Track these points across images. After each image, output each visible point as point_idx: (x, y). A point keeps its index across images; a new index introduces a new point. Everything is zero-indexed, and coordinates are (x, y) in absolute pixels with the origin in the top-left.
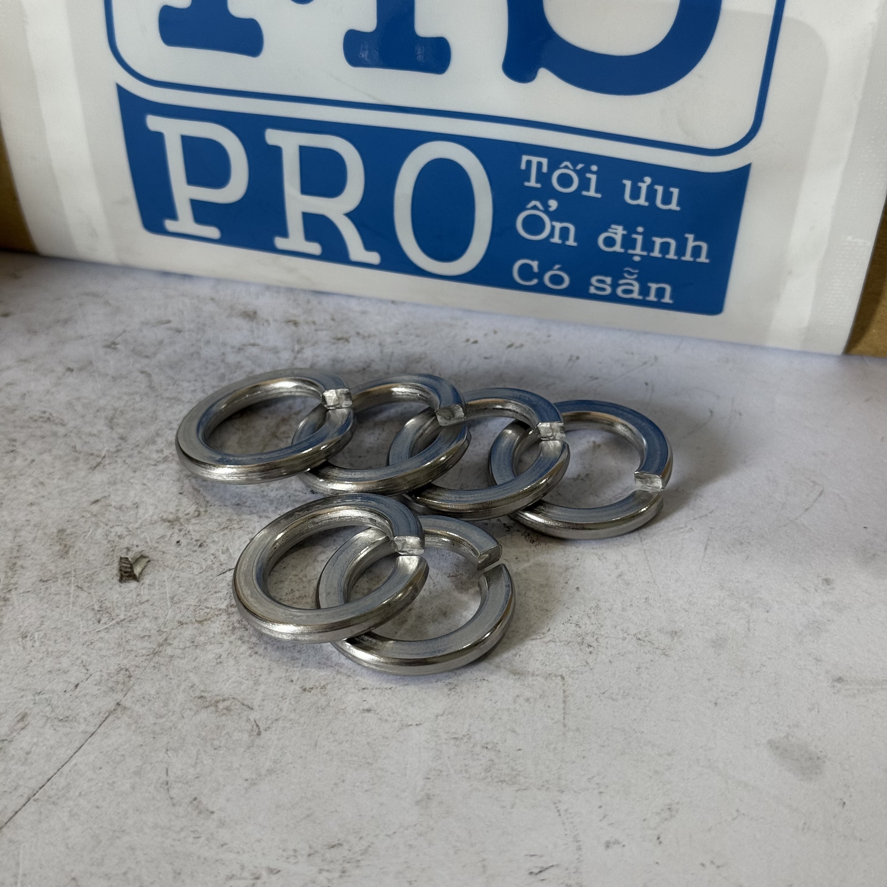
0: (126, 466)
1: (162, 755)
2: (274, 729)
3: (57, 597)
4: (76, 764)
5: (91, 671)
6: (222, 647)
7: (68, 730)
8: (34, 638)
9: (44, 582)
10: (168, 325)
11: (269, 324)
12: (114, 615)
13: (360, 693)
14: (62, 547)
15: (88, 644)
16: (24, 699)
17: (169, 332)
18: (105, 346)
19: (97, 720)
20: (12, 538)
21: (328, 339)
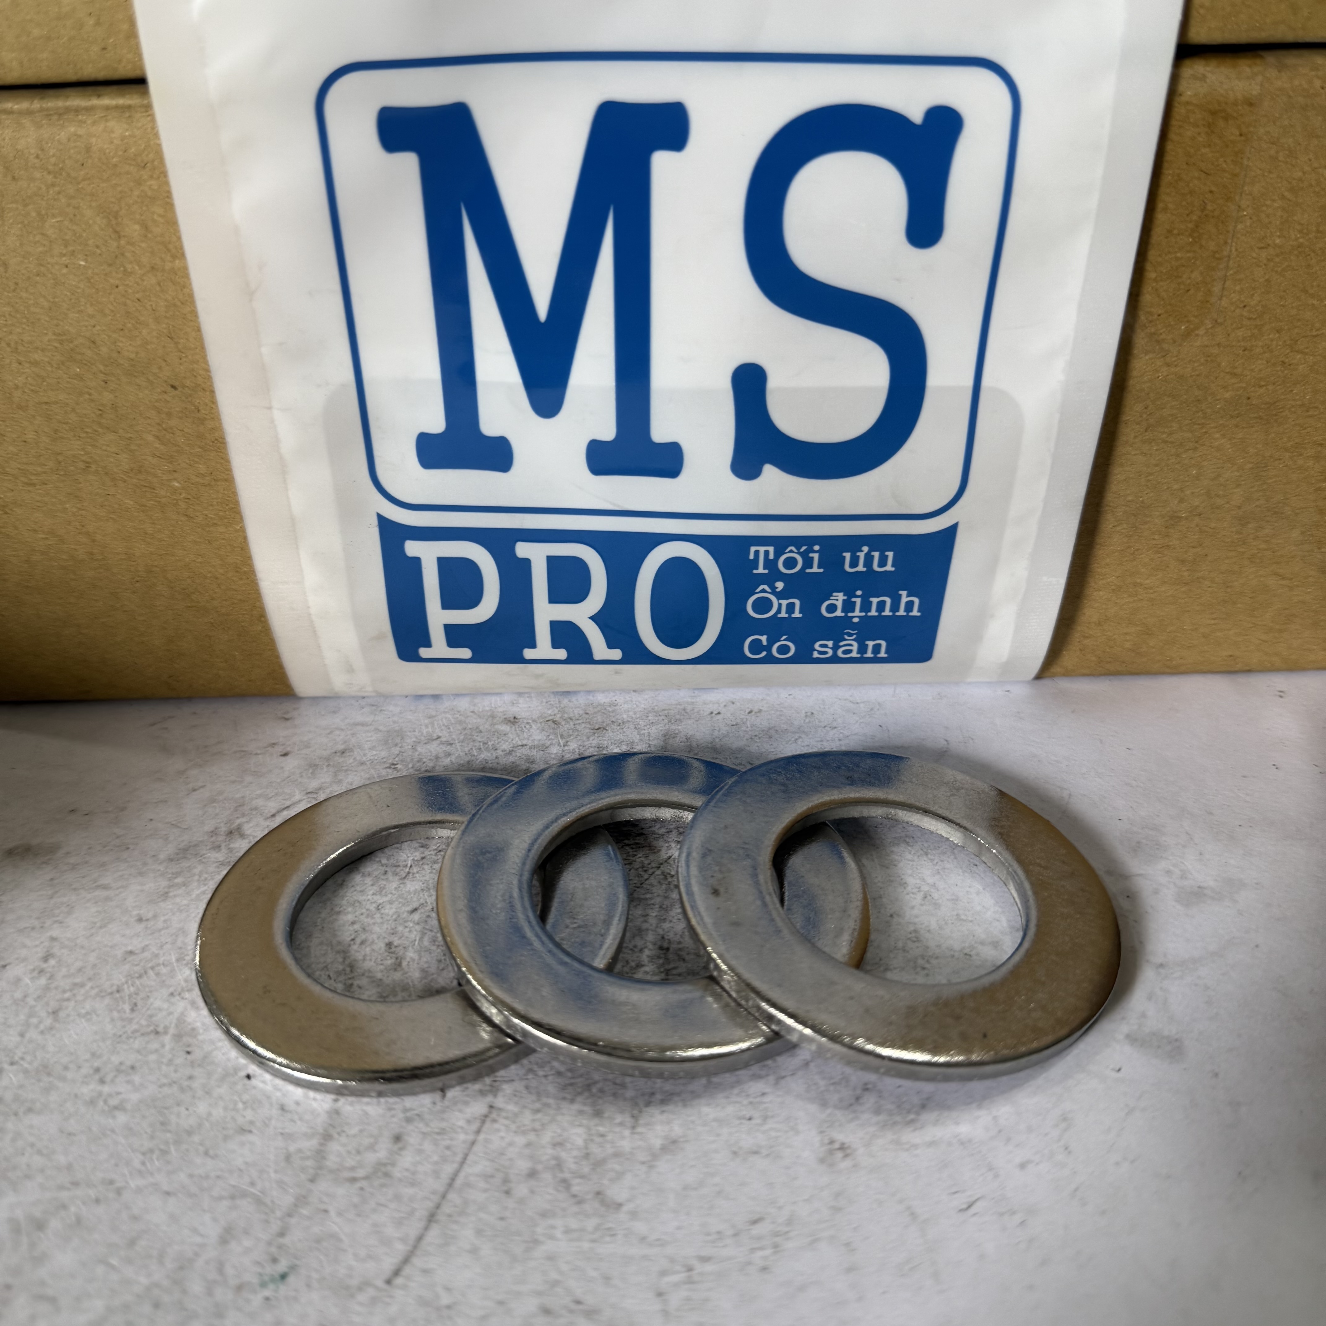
1: (550, 1151)
4: (465, 1177)
7: (448, 1142)
10: (438, 742)
11: (531, 727)
14: (393, 961)
16: (395, 1120)
17: (441, 746)
18: (387, 768)
19: (475, 1126)
20: (341, 960)
21: (588, 731)
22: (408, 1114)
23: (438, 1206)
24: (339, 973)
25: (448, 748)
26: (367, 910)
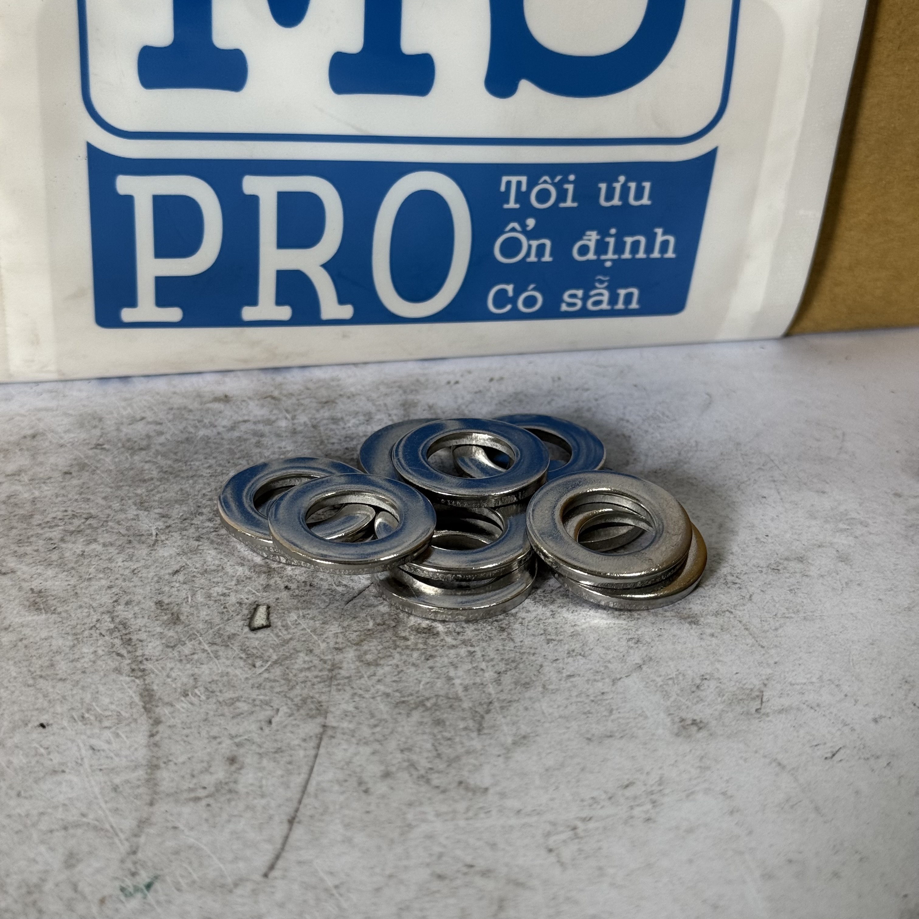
0: (186, 537)
1: (399, 756)
2: (493, 711)
3: (196, 657)
4: (318, 784)
5: (276, 706)
6: (394, 658)
7: (288, 759)
8: (196, 694)
9: (172, 647)
10: (143, 422)
11: (248, 404)
12: (266, 658)
13: (554, 665)
14: (170, 616)
15: (256, 685)
16: (224, 745)
17: (149, 426)
18: (92, 449)
19: (312, 744)
20: (110, 619)
21: (314, 405)
22: (237, 740)
23: (297, 810)
24: (111, 631)
25: (158, 427)
26: (122, 575)
